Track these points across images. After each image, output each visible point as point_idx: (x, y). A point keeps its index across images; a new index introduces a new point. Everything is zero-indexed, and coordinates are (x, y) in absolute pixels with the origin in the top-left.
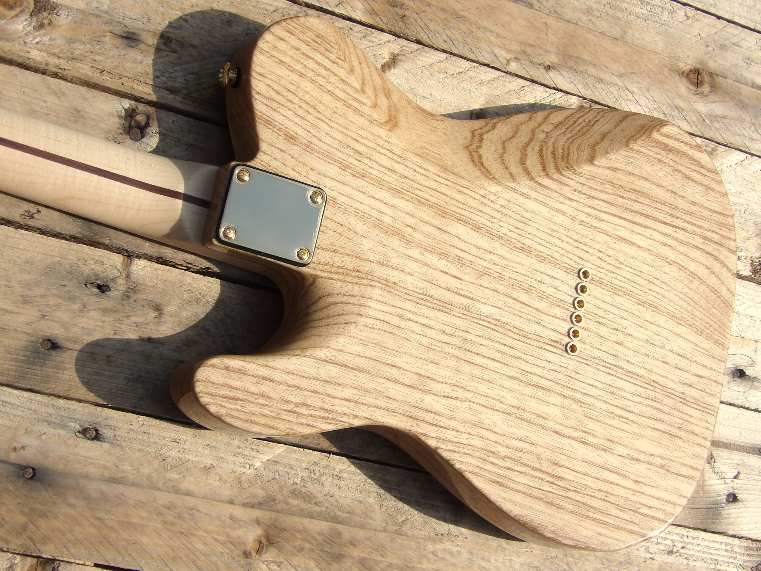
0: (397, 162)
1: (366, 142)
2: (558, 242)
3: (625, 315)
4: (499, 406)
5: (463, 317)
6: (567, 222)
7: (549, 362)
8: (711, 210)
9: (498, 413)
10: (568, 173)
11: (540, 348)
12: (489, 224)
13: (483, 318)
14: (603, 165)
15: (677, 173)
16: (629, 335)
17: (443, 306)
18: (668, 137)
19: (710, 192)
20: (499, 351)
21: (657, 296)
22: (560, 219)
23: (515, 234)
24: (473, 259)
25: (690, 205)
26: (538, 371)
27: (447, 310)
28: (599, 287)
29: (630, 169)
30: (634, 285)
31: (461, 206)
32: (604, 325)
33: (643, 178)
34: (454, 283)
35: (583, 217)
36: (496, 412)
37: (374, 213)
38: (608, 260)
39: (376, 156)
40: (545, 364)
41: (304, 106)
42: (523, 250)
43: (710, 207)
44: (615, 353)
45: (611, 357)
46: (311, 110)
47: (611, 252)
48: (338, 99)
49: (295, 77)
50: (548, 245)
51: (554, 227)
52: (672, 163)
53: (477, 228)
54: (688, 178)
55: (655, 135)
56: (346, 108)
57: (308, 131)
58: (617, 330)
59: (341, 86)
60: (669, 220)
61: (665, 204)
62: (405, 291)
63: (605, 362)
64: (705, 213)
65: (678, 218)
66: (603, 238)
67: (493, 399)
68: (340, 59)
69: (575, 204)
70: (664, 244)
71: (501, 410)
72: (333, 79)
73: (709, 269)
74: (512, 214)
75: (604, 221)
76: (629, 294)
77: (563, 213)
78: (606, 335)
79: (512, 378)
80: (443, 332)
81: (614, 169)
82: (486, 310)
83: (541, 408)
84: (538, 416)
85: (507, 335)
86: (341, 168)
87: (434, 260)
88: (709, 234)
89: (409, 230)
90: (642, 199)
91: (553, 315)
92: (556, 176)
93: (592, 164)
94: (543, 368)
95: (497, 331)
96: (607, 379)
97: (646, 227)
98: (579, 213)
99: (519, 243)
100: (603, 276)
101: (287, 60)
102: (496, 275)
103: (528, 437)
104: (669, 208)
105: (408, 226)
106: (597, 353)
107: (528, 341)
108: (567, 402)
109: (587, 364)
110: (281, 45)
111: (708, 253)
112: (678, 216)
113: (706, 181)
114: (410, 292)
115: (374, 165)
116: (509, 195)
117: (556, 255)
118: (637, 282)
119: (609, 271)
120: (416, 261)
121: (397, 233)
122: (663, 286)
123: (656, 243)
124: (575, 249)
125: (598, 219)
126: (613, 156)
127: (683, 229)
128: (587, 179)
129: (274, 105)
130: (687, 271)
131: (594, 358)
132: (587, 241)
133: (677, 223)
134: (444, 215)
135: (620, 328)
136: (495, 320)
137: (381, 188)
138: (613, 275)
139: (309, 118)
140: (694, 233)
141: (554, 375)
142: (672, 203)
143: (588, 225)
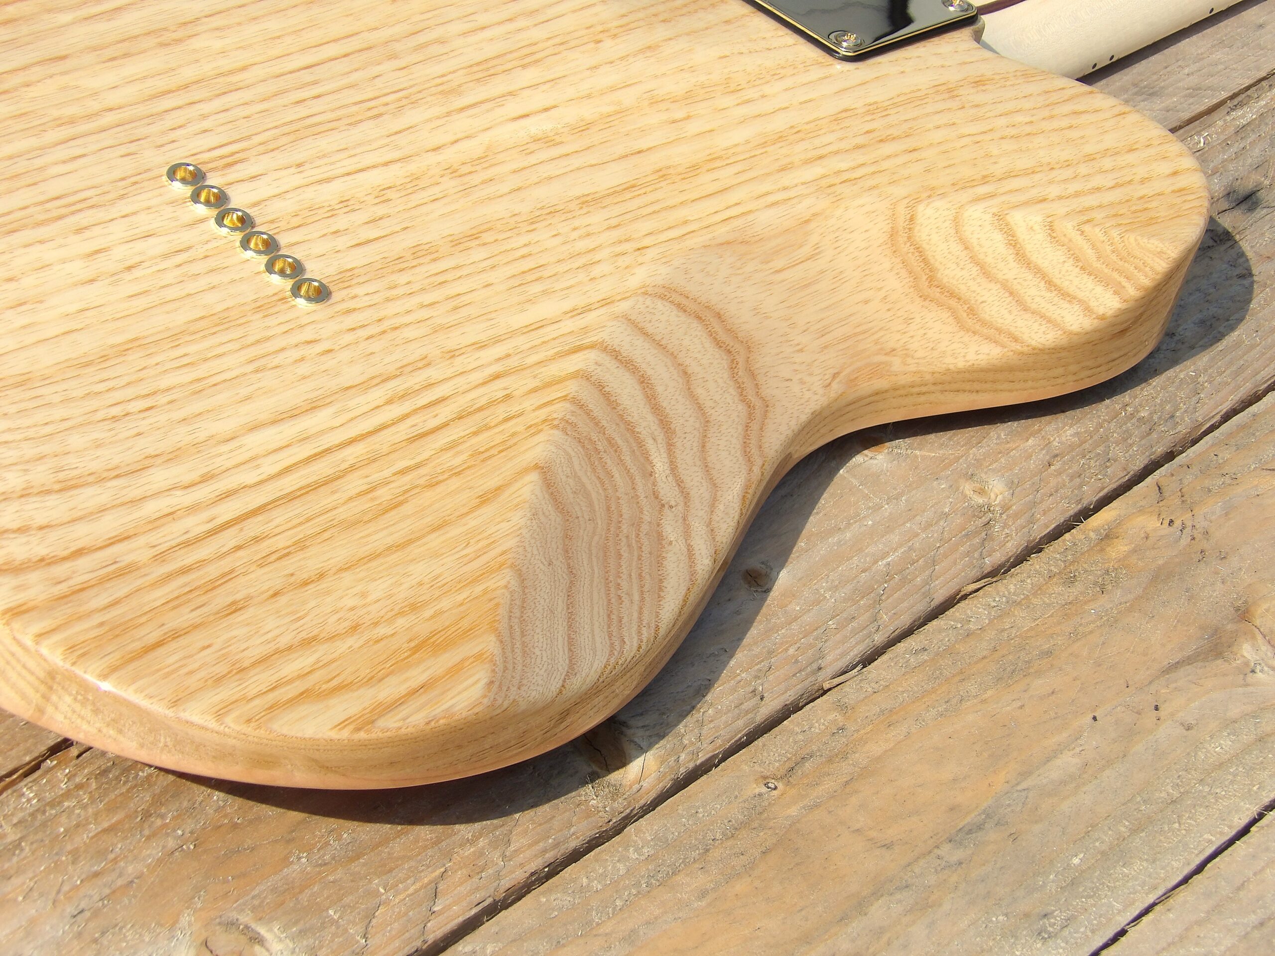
0: (824, 177)
1: (900, 160)
2: (428, 298)
3: (141, 303)
4: (217, 22)
5: (439, 81)
6: (453, 340)
7: (205, 131)
8: (176, 635)
9: (203, 14)
10: (560, 410)
11: (249, 138)
12: (577, 223)
13: (404, 102)
14: (518, 485)
15: (347, 624)
16: (92, 281)
17: (488, 69)
18: (456, 671)
19: (222, 669)
20: (315, 83)
21: (110, 384)
22: (475, 333)
23: (514, 246)
24: (533, 159)
25: (239, 596)
26: (206, 108)
27: (475, 69)
28: (255, 301)
29: (454, 531)
30: (186, 360)
31: (656, 207)
32: (166, 256)
33: (410, 542)
34: (513, 108)
35: (433, 373)
36: (210, 13)
37: (751, 94)
38: (296, 354)
39: (860, 157)
40: (206, 124)
41: (1028, 129)
42: (473, 237)
43: (183, 641)
44: (88, 234)
45: (85, 223)
46: (1013, 131)
47: (304, 369)
48: (1010, 175)
49: (1089, 149)
50: (441, 279)
51: (464, 312)
52: (382, 631)
53: (588, 202)
54: (308, 642)
55: (488, 644)
56: (985, 173)
57: (977, 106)
58: (129, 268)
59: (1034, 193)
60: (253, 527)
61: (301, 545)
62: (572, 44)
63: (92, 207)
64: (184, 617)
65: (239, 548)
66: (352, 375)
67: (239, 24)
68: (1088, 221)
69: (477, 377)
70: (206, 478)
71: (207, 20)
72: (1054, 191)
73: (41, 528)
74: (561, 268)
75: (389, 402)
76: (175, 337)
77: (481, 346)
78: (140, 246)
79: (244, 69)
80: (441, 41)
81: (485, 499)
82: (412, 116)
83: (131, 68)
84: (126, 55)
85: (333, 111)
86: (876, 103)
87: (588, 111)
88: (121, 589)
89: (679, 115)
90: (363, 505)
91: (288, 196)
92: (572, 388)
93: (537, 467)
94: (204, 117)
95: (356, 104)
96: (55, 188)
97: (287, 470)
98: (449, 373)
99: (491, 239)
100: (272, 321)
101: (1130, 158)
102: (465, 169)
103: (109, 20)
104: (281, 546)
105: (688, 118)
106: (124, 207)
107: (286, 129)
108: (94, 105)
109: (123, 179)
110: (1165, 168)
111: (80, 553)
112: (241, 553)
113: (260, 680)
114: (562, 48)
115: (843, 145)
116: (605, 288)
117: (403, 278)
118: (185, 370)
119: (268, 339)
120: (613, 89)
121: (689, 97)
122: (116, 411)
123: (229, 464)
124: (382, 314)
125: (404, 396)
126: (518, 519)
127: (198, 540)
128: (513, 435)
129: (1054, 97)
130: (91, 479)
131: (122, 197)
132: (376, 346)
133: (229, 539)
134: (661, 174)
135: (128, 276)
136: (379, 115)
137: (792, 127)
138: (251, 339)
139: (1002, 121)
140: (160, 558)
141: (170, 121)
142: (284, 562)
143: (410, 368)
